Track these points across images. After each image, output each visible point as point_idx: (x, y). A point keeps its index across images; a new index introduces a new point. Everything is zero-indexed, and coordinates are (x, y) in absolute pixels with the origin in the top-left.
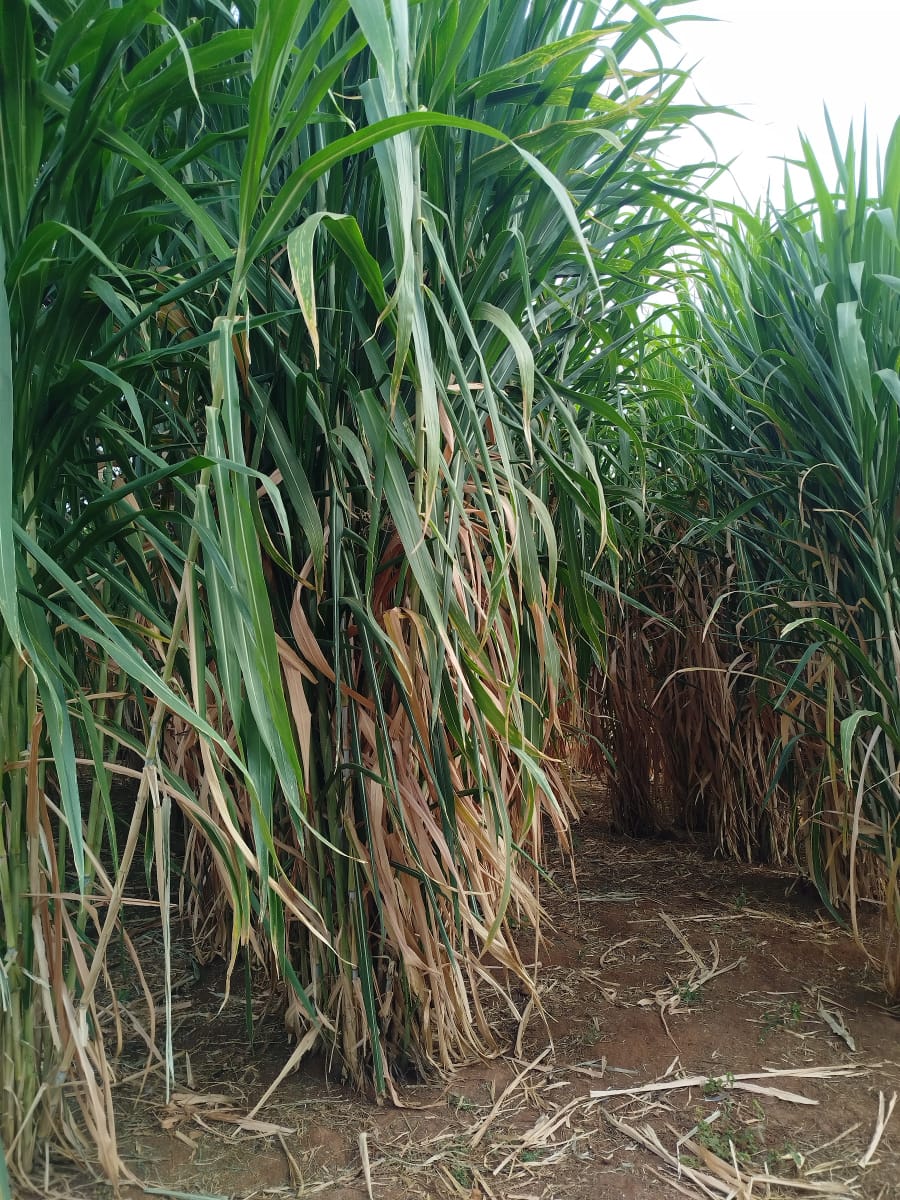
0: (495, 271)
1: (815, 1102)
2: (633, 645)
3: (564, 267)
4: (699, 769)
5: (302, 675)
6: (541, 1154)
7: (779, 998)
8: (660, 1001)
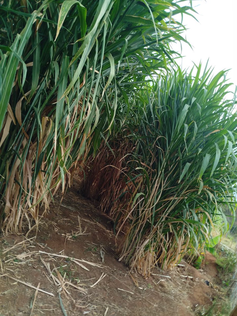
0: (117, 47)
1: (89, 270)
2: (105, 153)
3: (134, 56)
4: (104, 187)
5: (12, 120)
6: (19, 261)
7: (94, 245)
8: (67, 236)
